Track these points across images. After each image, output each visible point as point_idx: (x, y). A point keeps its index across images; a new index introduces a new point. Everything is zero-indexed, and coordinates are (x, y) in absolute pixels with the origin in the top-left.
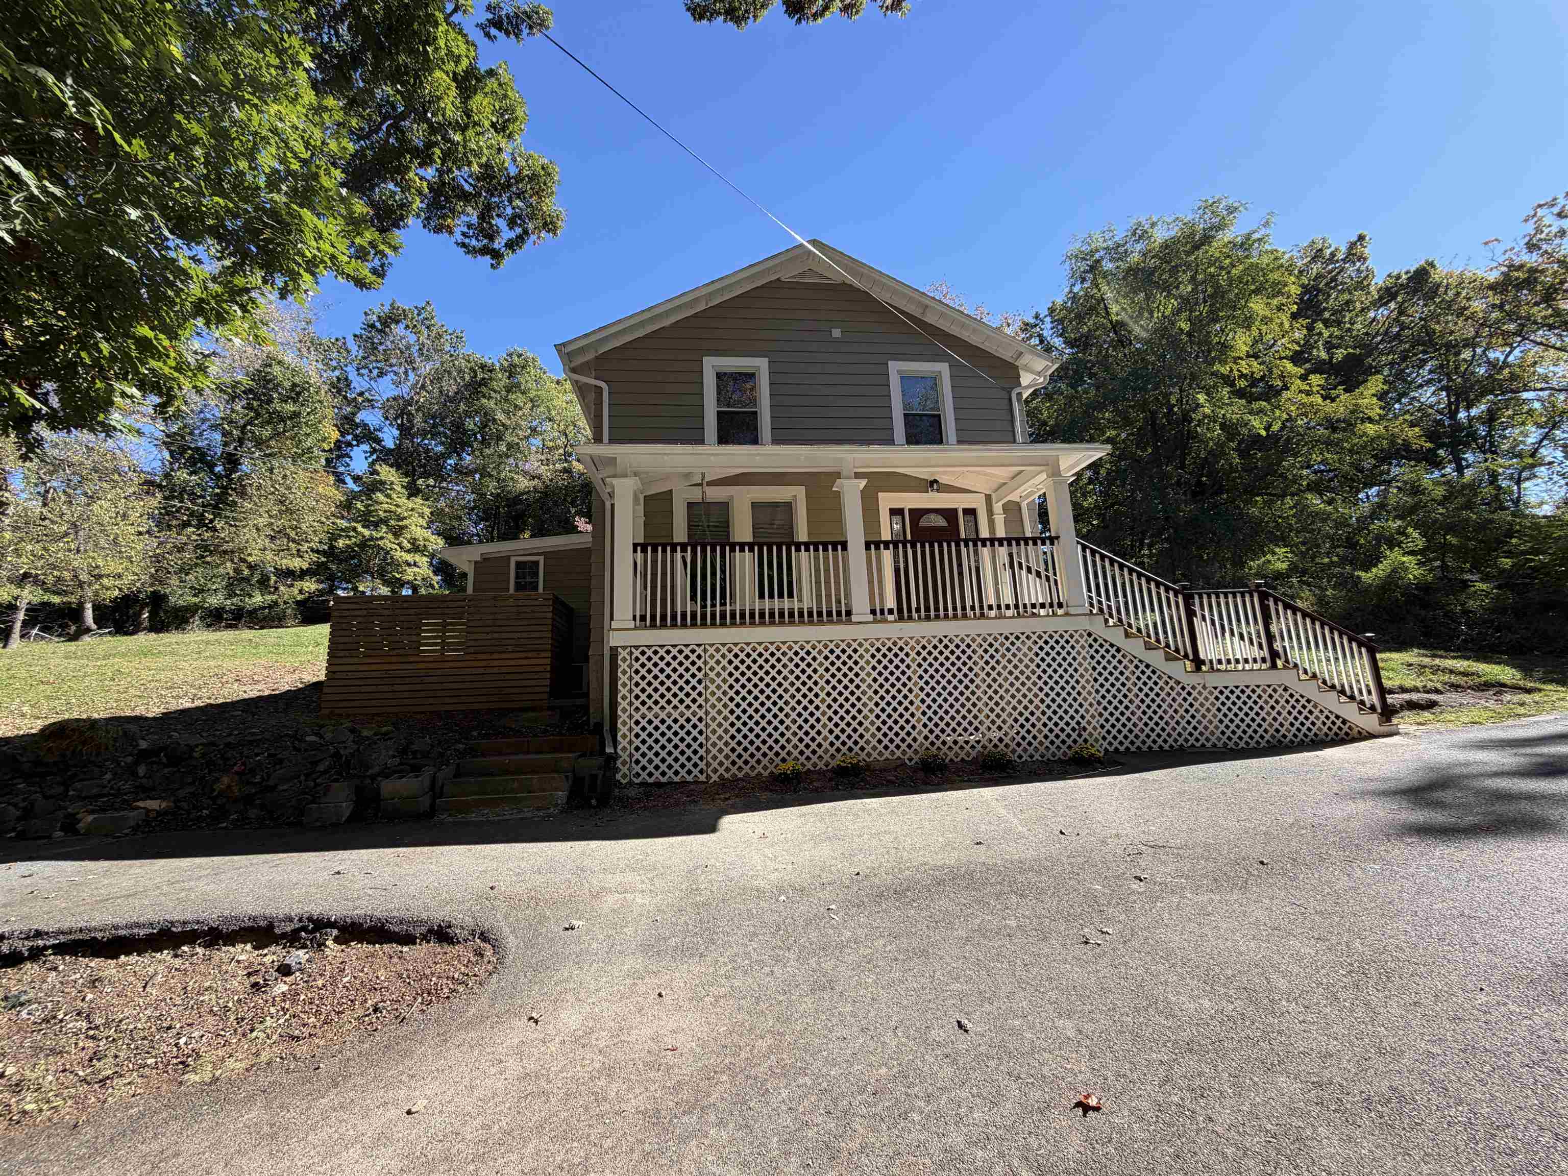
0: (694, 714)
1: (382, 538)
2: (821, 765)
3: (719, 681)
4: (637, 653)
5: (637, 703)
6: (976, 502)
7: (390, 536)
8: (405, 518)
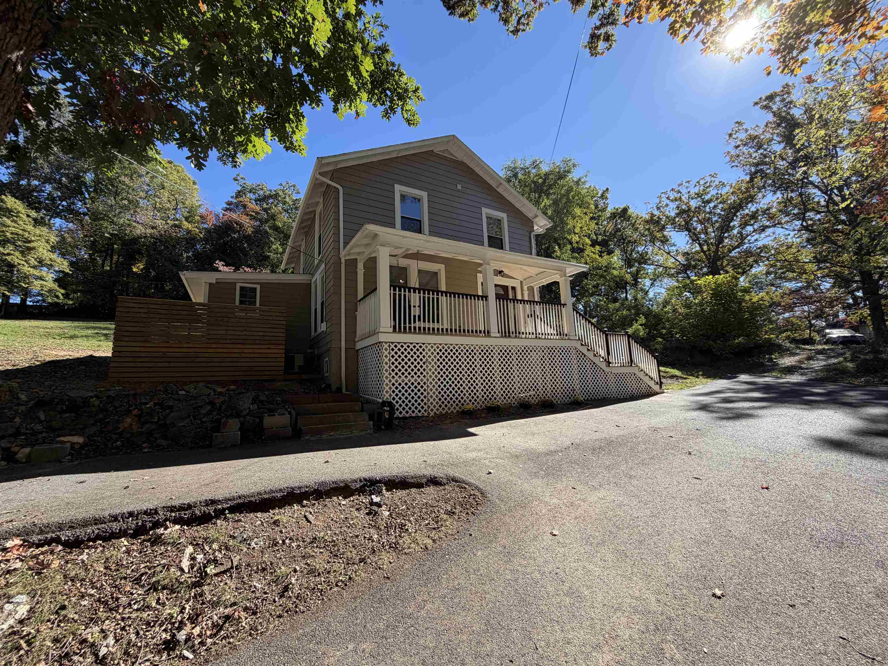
0: (422, 380)
1: (8, 254)
2: (479, 407)
3: (433, 363)
4: (392, 346)
5: (393, 374)
6: (515, 284)
7: (17, 254)
8: (33, 241)
